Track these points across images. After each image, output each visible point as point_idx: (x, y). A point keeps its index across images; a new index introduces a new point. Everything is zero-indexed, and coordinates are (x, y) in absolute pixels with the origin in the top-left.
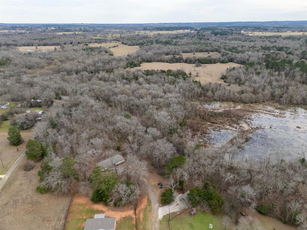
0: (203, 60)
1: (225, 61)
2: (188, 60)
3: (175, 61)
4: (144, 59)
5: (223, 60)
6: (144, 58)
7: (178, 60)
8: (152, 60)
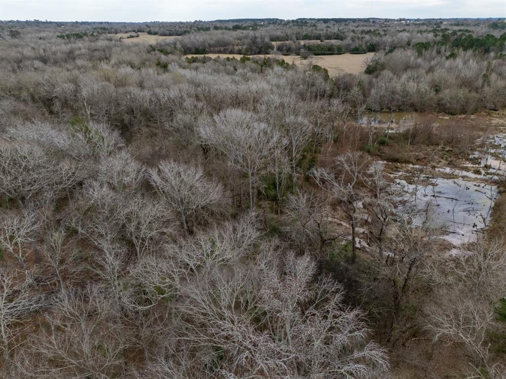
0: (315, 47)
1: (360, 49)
2: (284, 48)
3: (257, 51)
4: (188, 48)
5: (356, 48)
6: (189, 46)
7: (263, 49)
8: (207, 50)
